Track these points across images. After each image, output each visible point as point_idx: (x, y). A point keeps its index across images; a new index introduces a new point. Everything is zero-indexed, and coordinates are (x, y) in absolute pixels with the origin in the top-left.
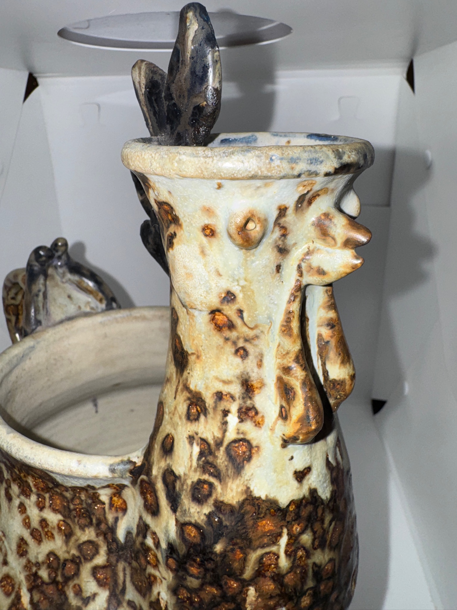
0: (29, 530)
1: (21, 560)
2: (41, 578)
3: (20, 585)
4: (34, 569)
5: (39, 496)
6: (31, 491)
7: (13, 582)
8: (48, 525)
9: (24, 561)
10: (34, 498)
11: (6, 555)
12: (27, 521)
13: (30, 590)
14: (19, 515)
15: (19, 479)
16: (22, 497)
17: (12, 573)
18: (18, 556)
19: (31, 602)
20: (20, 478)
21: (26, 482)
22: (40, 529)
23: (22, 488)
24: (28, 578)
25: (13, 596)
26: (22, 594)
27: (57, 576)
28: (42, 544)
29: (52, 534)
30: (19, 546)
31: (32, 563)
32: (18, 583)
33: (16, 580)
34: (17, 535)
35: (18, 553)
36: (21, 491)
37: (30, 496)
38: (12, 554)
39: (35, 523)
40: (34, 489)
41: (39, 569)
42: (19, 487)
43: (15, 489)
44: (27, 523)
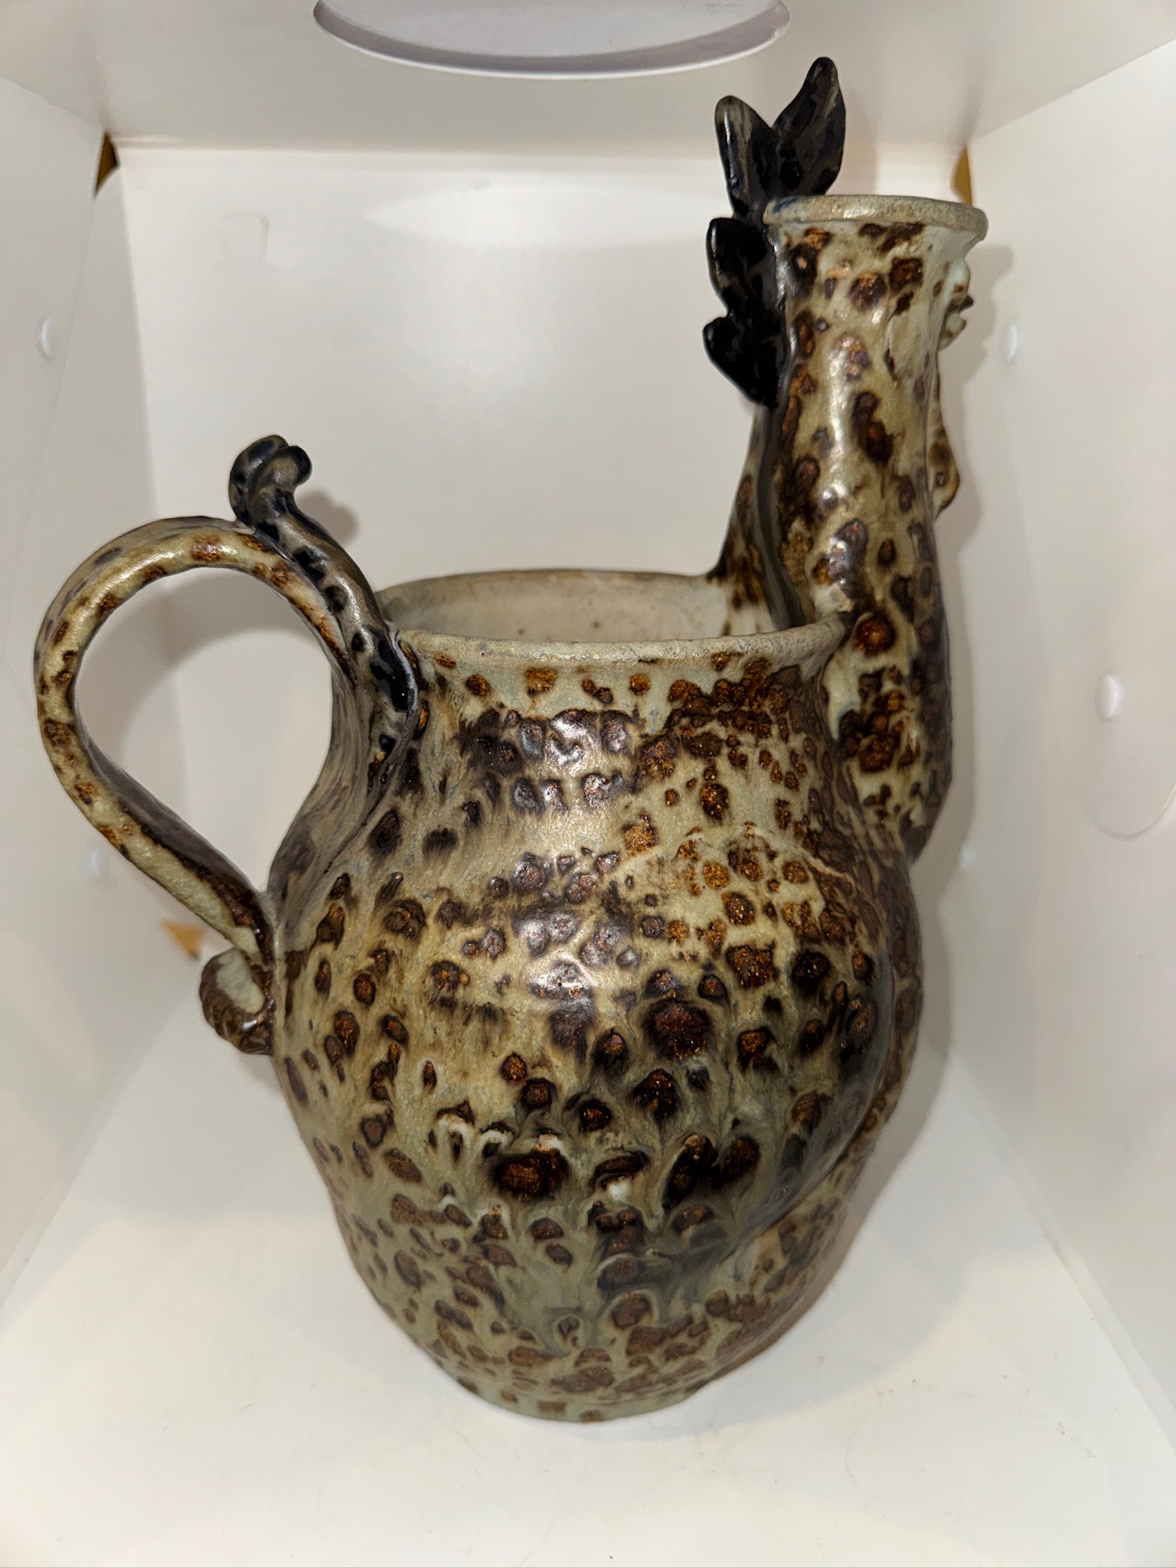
0: (782, 783)
1: (788, 832)
2: (815, 832)
3: (805, 860)
4: (805, 829)
5: (778, 722)
6: (770, 722)
7: (797, 865)
8: (797, 755)
9: (791, 831)
10: (775, 730)
11: (767, 846)
12: (776, 771)
13: (816, 855)
14: (764, 772)
15: (750, 718)
16: (762, 742)
17: (789, 858)
18: (782, 831)
19: (827, 863)
20: (752, 716)
21: (762, 713)
22: (792, 770)
23: (756, 730)
24: (805, 846)
25: (810, 875)
26: (814, 865)
27: (824, 816)
28: (800, 787)
29: (803, 766)
30: (778, 817)
31: (801, 823)
32: (801, 860)
33: (798, 859)
34: (772, 803)
35: (780, 827)
36: (756, 734)
37: (769, 730)
38: (774, 834)
39: (785, 767)
40: (773, 718)
41: (809, 823)
42: (752, 732)
43: (747, 738)
44: (776, 777)
